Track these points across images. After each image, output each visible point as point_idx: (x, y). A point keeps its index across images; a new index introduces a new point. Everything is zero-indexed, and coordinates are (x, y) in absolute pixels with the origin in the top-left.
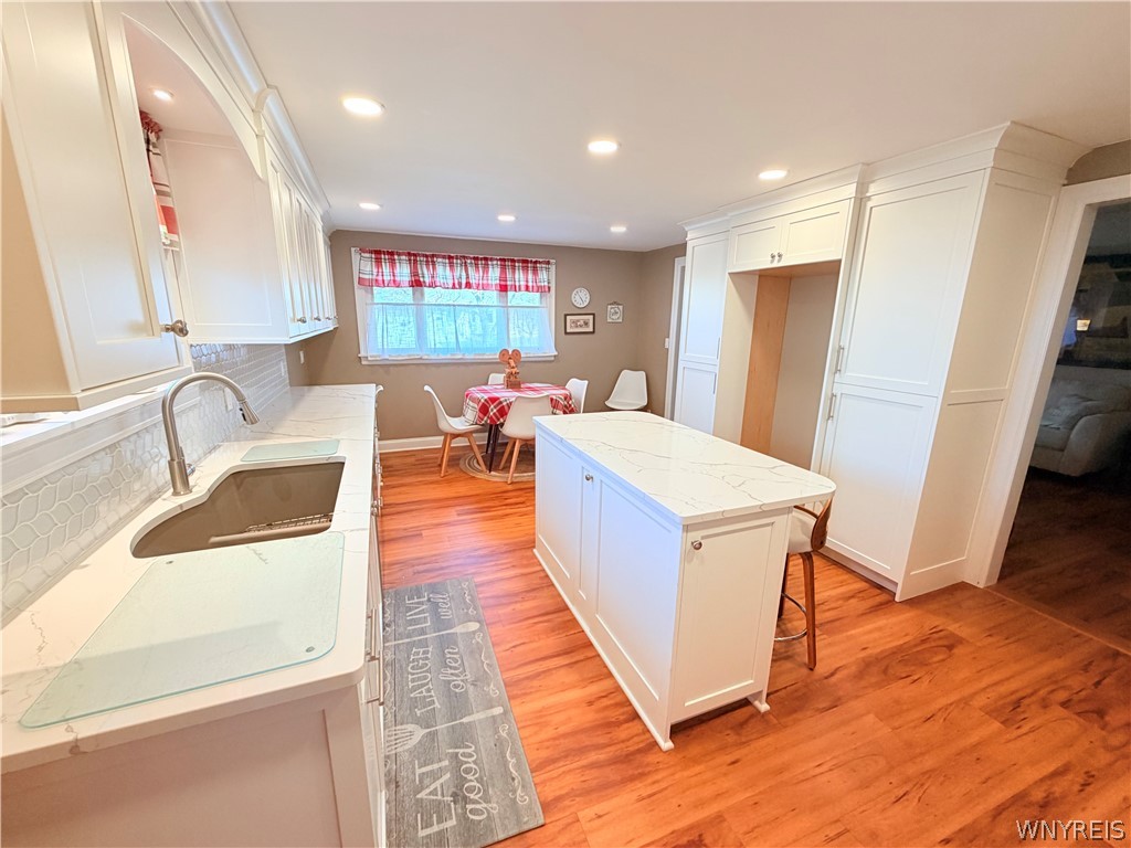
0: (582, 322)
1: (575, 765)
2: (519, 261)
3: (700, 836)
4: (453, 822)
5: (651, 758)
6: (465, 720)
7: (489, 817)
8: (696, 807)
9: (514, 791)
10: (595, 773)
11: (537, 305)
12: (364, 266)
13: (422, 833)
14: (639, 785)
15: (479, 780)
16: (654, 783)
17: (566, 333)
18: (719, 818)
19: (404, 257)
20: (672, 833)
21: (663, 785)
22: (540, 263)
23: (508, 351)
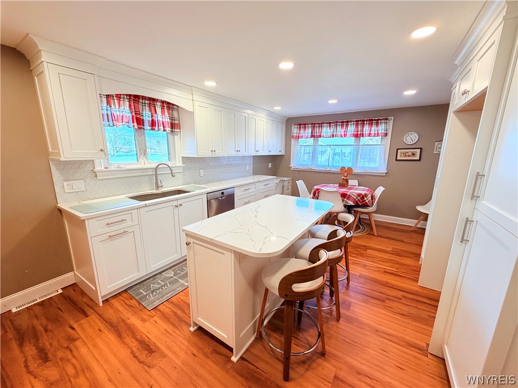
0: (410, 154)
1: (173, 309)
2: (367, 121)
3: (155, 352)
4: (145, 293)
5: (184, 327)
6: (179, 280)
7: (148, 299)
8: (167, 347)
9: (158, 300)
10: (172, 314)
11: (379, 143)
12: (295, 130)
13: (141, 291)
14: (171, 327)
15: (160, 292)
16: (174, 331)
17: (396, 160)
18: (164, 356)
19: (310, 125)
20: (155, 343)
21: (173, 334)
22: (380, 120)
23: (345, 168)
